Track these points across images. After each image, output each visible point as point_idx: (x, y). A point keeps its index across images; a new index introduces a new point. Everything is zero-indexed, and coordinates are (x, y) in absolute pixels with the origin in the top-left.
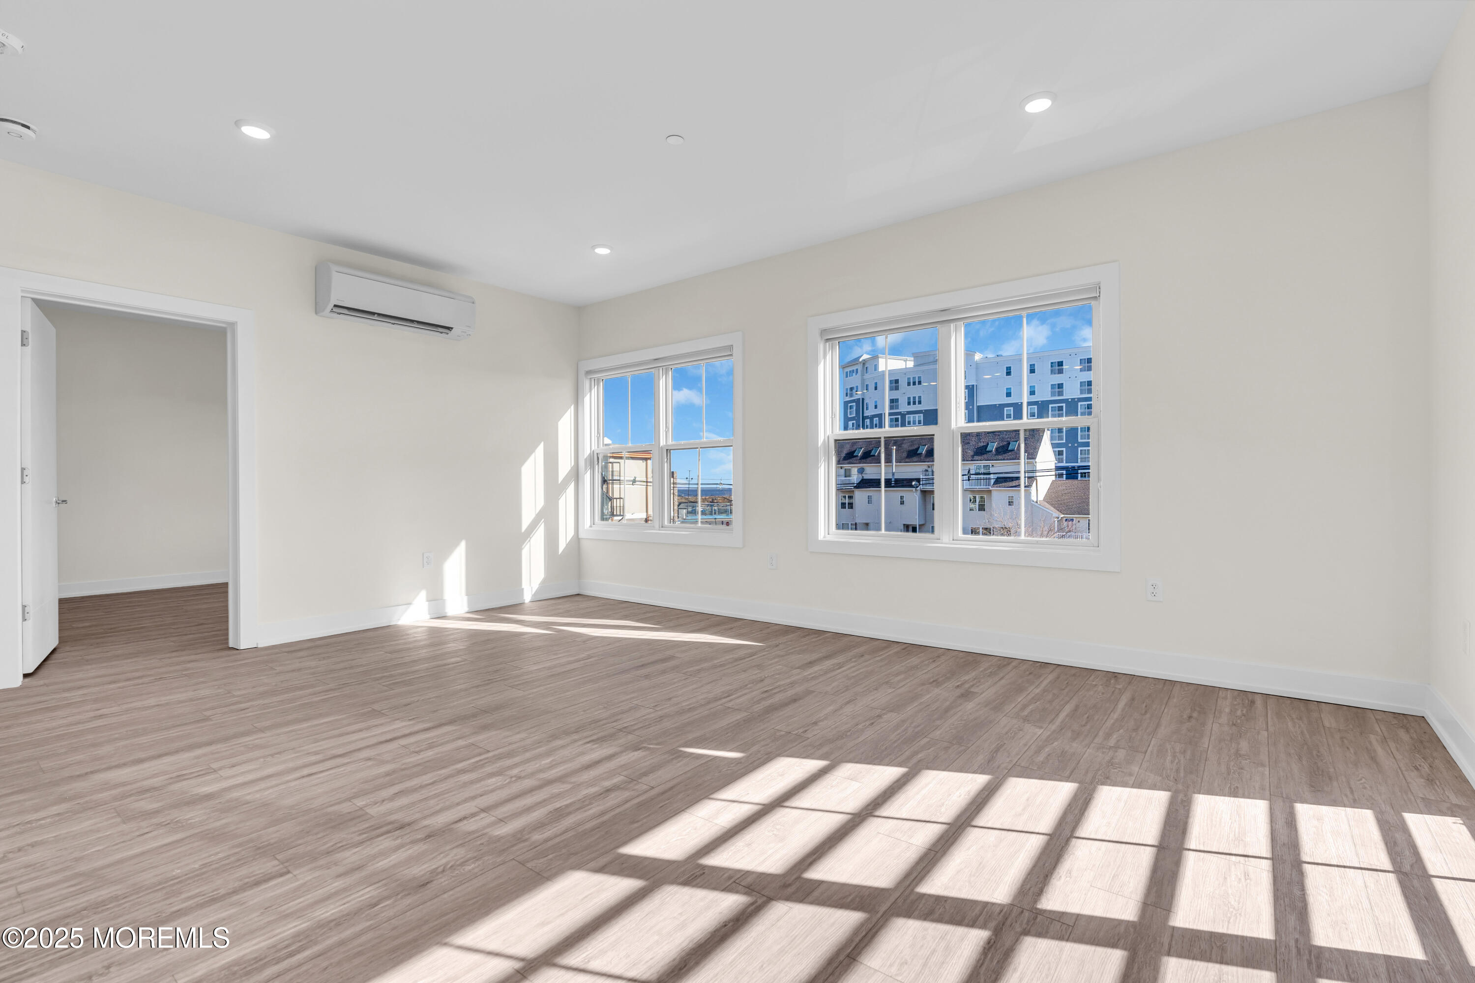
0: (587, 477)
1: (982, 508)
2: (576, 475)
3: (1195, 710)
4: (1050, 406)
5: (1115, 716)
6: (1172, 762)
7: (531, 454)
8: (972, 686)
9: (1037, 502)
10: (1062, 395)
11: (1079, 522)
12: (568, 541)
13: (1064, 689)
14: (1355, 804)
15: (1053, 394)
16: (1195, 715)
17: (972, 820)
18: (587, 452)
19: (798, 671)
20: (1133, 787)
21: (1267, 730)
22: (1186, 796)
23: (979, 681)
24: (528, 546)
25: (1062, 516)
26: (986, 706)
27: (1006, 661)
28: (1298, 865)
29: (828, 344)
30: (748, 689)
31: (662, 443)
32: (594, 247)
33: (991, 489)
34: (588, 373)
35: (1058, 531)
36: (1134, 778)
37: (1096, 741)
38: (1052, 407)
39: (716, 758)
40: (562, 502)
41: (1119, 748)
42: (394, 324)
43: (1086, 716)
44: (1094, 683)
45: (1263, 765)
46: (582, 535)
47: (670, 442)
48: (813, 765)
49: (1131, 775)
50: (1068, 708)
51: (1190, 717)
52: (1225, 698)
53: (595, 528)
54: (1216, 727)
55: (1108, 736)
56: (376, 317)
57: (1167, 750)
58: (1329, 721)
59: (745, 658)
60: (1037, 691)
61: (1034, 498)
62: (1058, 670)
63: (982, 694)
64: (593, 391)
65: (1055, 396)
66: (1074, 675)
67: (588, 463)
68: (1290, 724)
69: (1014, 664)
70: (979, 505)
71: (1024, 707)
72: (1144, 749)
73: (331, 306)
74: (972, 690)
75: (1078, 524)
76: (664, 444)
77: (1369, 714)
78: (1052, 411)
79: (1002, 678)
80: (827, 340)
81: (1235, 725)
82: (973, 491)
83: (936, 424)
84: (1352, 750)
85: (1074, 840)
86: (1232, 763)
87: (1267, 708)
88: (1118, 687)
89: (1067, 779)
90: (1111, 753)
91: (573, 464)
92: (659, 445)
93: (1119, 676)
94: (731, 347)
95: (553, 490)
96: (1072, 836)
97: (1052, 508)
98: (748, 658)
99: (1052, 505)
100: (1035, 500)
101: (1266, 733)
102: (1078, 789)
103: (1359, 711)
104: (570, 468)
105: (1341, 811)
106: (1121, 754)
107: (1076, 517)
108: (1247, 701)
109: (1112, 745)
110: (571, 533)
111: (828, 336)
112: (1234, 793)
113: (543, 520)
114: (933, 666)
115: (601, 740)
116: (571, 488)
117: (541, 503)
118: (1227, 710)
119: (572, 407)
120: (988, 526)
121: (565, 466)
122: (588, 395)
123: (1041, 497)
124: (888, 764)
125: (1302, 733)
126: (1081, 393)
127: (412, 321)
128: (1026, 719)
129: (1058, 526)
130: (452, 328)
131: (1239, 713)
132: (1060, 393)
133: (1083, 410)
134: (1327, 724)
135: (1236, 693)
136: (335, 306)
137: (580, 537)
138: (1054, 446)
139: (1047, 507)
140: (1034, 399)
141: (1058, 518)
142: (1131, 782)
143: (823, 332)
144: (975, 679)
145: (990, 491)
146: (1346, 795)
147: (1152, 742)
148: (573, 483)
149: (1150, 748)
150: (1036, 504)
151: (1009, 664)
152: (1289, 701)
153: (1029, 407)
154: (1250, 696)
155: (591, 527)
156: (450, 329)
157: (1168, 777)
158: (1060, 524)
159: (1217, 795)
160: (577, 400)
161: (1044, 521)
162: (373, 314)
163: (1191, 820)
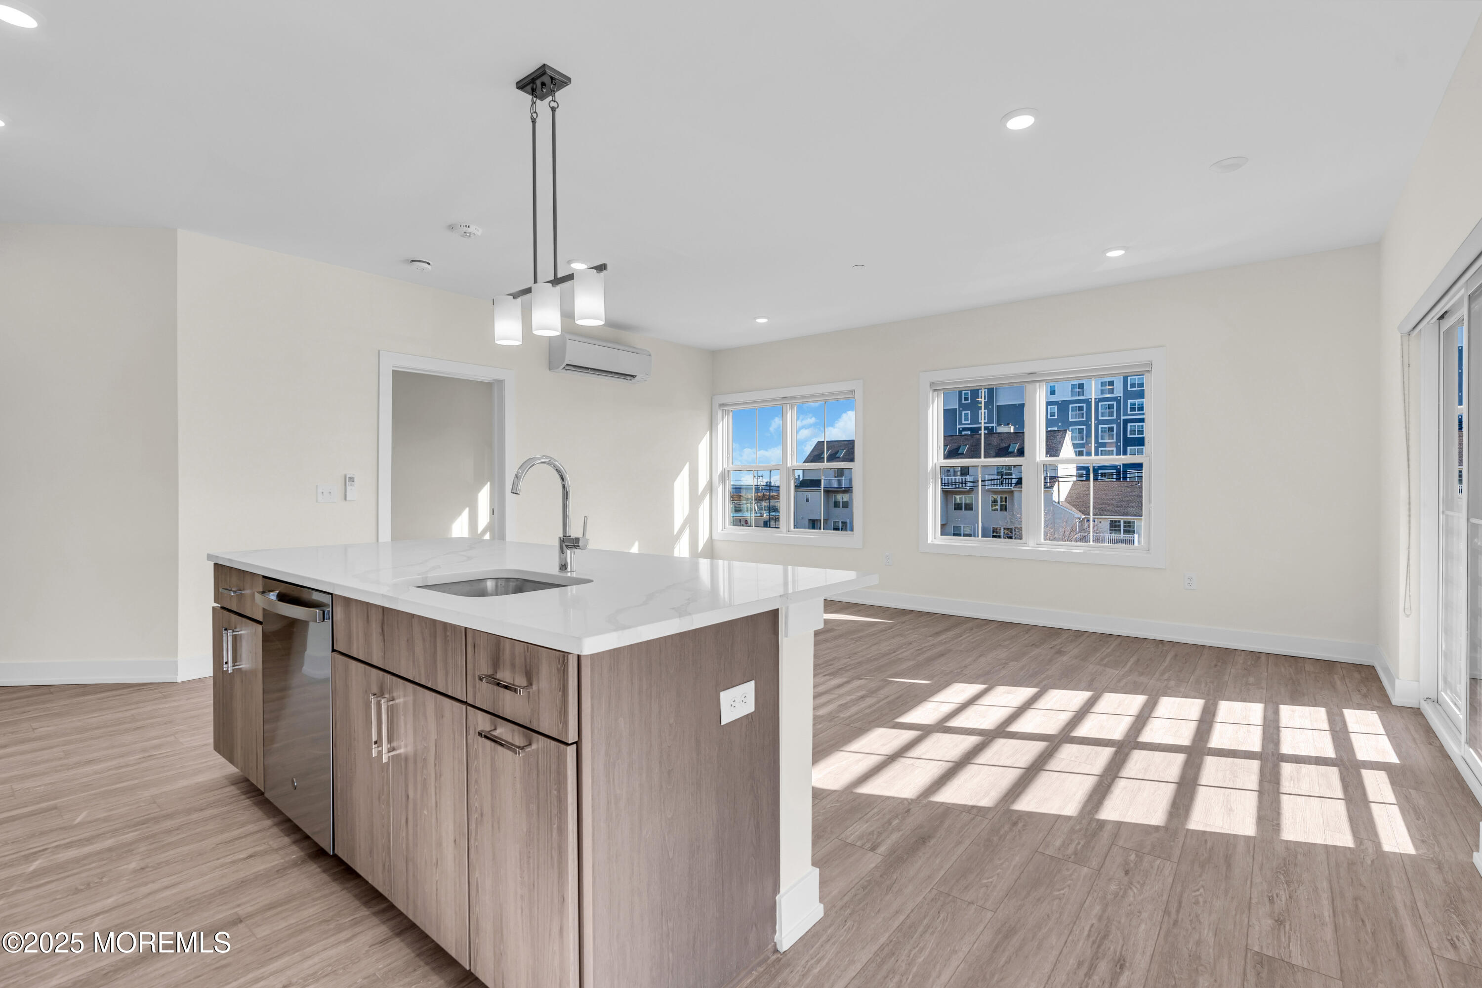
0: (720, 489)
1: (1004, 508)
2: (710, 488)
3: (1219, 661)
4: (1071, 406)
5: (1165, 664)
6: (1205, 687)
7: (681, 472)
8: (1062, 647)
9: (1059, 503)
10: (1083, 395)
11: (1100, 522)
12: (704, 542)
13: (1127, 650)
14: (1316, 705)
15: (1073, 394)
16: (1219, 664)
17: (1090, 709)
18: (720, 470)
19: (930, 638)
20: (1181, 697)
21: (1267, 672)
22: (1214, 701)
23: (1065, 645)
24: (678, 546)
25: (1084, 517)
26: (1076, 658)
27: (1079, 634)
28: (1278, 728)
29: (935, 393)
30: (904, 648)
31: (789, 465)
32: (755, 318)
33: (1013, 489)
34: (722, 405)
35: (1080, 532)
36: (1182, 694)
37: (1155, 676)
38: (1072, 407)
39: (914, 683)
40: (700, 510)
41: (1170, 680)
42: (598, 375)
43: (1146, 664)
44: (1147, 646)
45: (1262, 688)
46: (715, 537)
47: (795, 464)
48: (978, 687)
49: (1180, 692)
50: (1132, 660)
51: (1216, 666)
52: (1241, 655)
53: (725, 531)
54: (1233, 671)
55: (1163, 674)
56: (589, 371)
57: (1202, 681)
58: (1308, 667)
59: (886, 630)
60: (1109, 651)
61: (1056, 499)
62: (1119, 640)
63: (1069, 652)
64: (724, 420)
65: (1075, 396)
66: (1132, 641)
67: (721, 479)
68: (1283, 670)
69: (1086, 635)
70: (1001, 506)
71: (1102, 659)
72: (1187, 681)
73: (564, 365)
74: (1062, 650)
75: (1100, 525)
76: (790, 465)
77: (1338, 665)
78: (1072, 411)
79: (1081, 643)
80: (935, 390)
81: (1246, 669)
82: (995, 492)
83: (1023, 456)
84: (1321, 682)
85: (1151, 719)
86: (1243, 688)
87: (1268, 661)
88: (1165, 648)
89: (1141, 694)
90: (1166, 682)
91: (708, 480)
92: (787, 465)
93: (1164, 642)
94: (853, 392)
95: (695, 501)
96: (1149, 716)
97: (1074, 509)
98: (889, 630)
99: (1073, 505)
100: (1057, 501)
101: (1266, 674)
102: (1148, 698)
103: (1332, 662)
104: (706, 483)
105: (1307, 708)
106: (1172, 683)
107: (1097, 518)
108: (1255, 657)
109: (1166, 678)
110: (707, 536)
111: (935, 387)
112: (1244, 701)
113: (688, 525)
114: (1027, 636)
115: (833, 674)
116: (708, 497)
117: (687, 511)
118: (1241, 662)
119: (708, 433)
120: (1010, 527)
121: (703, 481)
122: (721, 424)
123: (1063, 498)
124: (1027, 686)
125: (1290, 674)
126: (1102, 393)
127: (611, 372)
128: (1105, 665)
129: (1079, 527)
130: (636, 376)
131: (1249, 663)
132: (1081, 393)
133: (1103, 411)
134: (1307, 669)
135: (1248, 652)
136: (567, 365)
137: (713, 538)
138: (1075, 446)
139: (1068, 507)
140: (1053, 398)
141: (1080, 518)
142: (1181, 696)
143: (932, 384)
144: (1062, 644)
145: (1012, 492)
146: (1311, 702)
147: (1192, 678)
148: (708, 495)
149: (1191, 680)
150: (1058, 505)
151: (1083, 635)
152: (1284, 657)
153: (1049, 407)
154: (1257, 654)
155: (722, 530)
156: (634, 376)
157: (1203, 693)
158: (1082, 525)
159: (1233, 701)
160: (712, 427)
161: (1066, 522)
162: (588, 368)
163: (1217, 711)
